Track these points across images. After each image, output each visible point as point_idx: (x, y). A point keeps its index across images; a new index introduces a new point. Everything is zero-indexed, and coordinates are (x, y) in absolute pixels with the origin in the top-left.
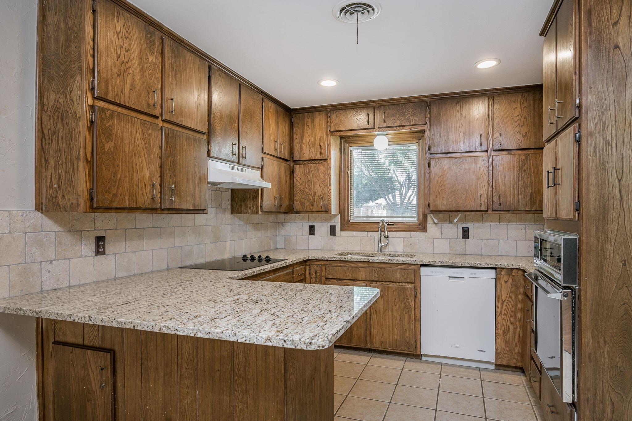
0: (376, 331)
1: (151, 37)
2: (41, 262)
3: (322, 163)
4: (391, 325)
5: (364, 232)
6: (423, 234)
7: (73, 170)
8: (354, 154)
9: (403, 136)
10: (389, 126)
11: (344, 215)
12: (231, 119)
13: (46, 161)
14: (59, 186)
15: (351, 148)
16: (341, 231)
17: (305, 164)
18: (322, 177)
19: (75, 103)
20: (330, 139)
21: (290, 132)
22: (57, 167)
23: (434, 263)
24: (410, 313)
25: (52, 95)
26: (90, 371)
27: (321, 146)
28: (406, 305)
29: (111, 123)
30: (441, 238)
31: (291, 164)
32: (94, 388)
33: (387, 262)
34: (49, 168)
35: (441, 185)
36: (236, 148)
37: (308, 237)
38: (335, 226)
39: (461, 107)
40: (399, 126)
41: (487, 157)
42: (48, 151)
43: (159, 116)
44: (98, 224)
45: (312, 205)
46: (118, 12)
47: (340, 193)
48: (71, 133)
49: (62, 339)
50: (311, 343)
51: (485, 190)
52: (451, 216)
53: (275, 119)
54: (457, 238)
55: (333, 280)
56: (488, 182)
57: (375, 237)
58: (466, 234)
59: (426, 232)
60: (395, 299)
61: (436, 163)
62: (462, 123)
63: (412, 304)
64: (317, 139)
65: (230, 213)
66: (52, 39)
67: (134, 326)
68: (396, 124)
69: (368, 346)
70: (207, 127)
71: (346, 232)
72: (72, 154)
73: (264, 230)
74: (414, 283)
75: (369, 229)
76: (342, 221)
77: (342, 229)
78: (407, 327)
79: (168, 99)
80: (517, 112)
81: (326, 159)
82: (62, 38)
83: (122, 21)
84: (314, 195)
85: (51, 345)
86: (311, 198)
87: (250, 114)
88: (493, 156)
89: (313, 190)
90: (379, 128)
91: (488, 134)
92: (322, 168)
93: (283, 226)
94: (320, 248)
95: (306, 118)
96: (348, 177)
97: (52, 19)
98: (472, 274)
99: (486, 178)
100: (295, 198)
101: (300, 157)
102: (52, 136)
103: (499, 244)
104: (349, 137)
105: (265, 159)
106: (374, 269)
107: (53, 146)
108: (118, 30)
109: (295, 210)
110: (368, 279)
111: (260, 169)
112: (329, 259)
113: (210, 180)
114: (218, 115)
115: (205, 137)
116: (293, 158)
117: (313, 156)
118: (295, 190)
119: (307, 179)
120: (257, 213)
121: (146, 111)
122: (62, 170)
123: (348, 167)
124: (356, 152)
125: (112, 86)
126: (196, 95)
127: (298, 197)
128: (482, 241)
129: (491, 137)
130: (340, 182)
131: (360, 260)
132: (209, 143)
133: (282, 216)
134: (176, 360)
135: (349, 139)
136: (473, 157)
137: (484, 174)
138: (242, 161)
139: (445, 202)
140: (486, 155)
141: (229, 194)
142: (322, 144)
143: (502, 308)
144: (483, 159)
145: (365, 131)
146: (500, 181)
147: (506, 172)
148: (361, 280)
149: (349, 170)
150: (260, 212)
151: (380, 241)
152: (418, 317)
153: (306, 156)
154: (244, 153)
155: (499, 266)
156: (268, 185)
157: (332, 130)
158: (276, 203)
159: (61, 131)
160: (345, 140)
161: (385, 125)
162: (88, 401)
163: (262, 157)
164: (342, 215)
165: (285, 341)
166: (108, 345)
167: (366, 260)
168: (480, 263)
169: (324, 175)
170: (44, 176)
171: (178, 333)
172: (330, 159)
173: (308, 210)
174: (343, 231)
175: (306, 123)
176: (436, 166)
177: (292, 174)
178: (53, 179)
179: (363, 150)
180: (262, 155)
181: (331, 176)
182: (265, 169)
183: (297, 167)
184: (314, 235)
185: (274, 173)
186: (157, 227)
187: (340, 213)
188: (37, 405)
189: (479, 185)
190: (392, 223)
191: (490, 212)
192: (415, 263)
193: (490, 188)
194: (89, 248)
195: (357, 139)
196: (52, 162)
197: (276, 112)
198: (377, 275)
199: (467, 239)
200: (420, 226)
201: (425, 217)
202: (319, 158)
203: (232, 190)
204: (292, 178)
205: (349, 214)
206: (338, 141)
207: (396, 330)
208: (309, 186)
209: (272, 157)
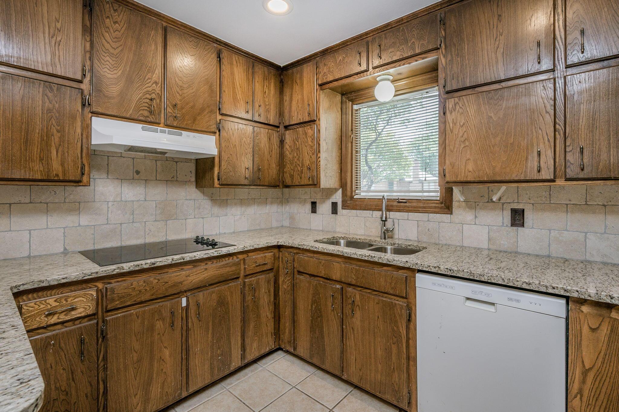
0: (353, 358)
3: (310, 125)
4: (373, 355)
5: (368, 211)
6: (445, 217)
8: (360, 113)
9: (418, 79)
11: (347, 190)
15: (355, 107)
16: (342, 209)
17: (294, 129)
18: (310, 143)
20: (319, 95)
21: (280, 93)
23: (437, 269)
24: (400, 345)
27: (309, 105)
28: (393, 329)
30: (475, 224)
31: (281, 130)
33: (366, 258)
35: (463, 139)
37: (310, 215)
38: (336, 203)
39: (500, 3)
40: (399, 60)
41: (552, 80)
45: (301, 178)
47: (341, 163)
51: (549, 141)
52: (492, 191)
53: (247, 77)
54: (503, 226)
55: (305, 275)
56: (555, 127)
58: (518, 218)
59: (451, 213)
60: (378, 317)
61: (455, 105)
62: (501, 31)
63: (404, 332)
64: (305, 97)
68: (395, 58)
69: (345, 377)
71: (348, 210)
74: (406, 298)
76: (345, 196)
77: (344, 207)
78: (395, 365)
81: (315, 121)
84: (302, 165)
86: (299, 169)
88: (565, 77)
89: (301, 159)
91: (554, 38)
92: (310, 132)
93: (288, 202)
94: (321, 229)
95: (295, 73)
96: (352, 143)
98: (510, 299)
99: (549, 119)
100: (285, 170)
101: (290, 122)
103: (585, 240)
104: (351, 92)
105: (225, 122)
109: (285, 184)
110: (344, 280)
116: (283, 123)
117: (301, 119)
118: (284, 160)
119: (296, 146)
123: (352, 130)
127: (288, 168)
128: (550, 233)
129: (561, 43)
130: (341, 149)
131: (332, 252)
133: (286, 191)
135: (351, 96)
136: (524, 86)
137: (547, 112)
139: (470, 166)
140: (552, 77)
141: (192, 167)
142: (310, 102)
143: (584, 382)
144: (544, 86)
146: (583, 123)
147: (597, 103)
148: (336, 280)
149: (352, 134)
150: (216, 186)
152: (412, 355)
153: (295, 119)
155: (575, 295)
157: (321, 83)
158: (248, 174)
160: (347, 96)
164: (344, 190)
167: (340, 253)
168: (527, 281)
169: (312, 139)
172: (319, 119)
173: (297, 183)
174: (344, 209)
175: (295, 80)
176: (455, 110)
177: (282, 142)
179: (368, 107)
180: (220, 117)
181: (320, 140)
183: (288, 133)
184: (316, 213)
185: (244, 139)
186: (41, 202)
187: (341, 187)
189: (535, 134)
190: (404, 200)
191: (560, 182)
192: (407, 265)
193: (560, 136)
198: (354, 276)
199: (519, 228)
200: (443, 205)
201: (450, 191)
202: (307, 120)
203: (197, 160)
204: (282, 147)
205: (354, 188)
206: (338, 99)
207: (379, 365)
208: (297, 154)
209: (263, 125)
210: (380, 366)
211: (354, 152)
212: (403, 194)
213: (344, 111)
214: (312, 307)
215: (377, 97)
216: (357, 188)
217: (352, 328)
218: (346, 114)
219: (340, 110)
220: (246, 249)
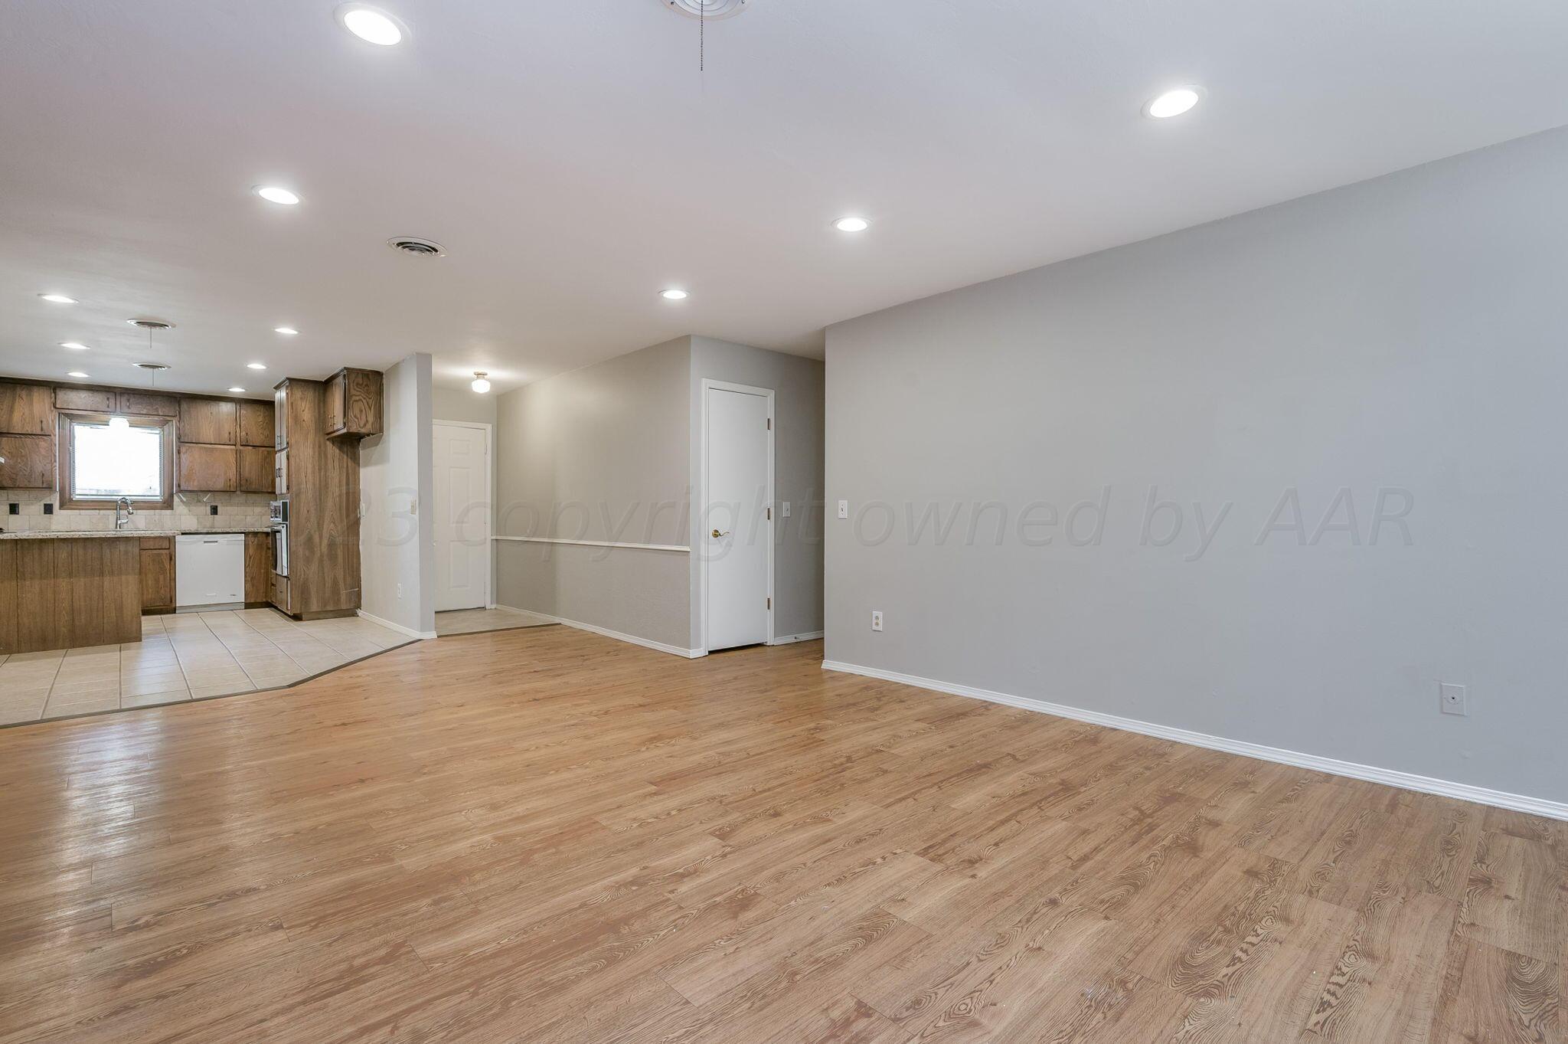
3: (42, 438)
6: (168, 512)
10: (133, 412)
11: (65, 493)
16: (60, 509)
18: (44, 454)
23: (187, 531)
27: (41, 421)
28: (160, 568)
30: (188, 515)
37: (6, 516)
38: (51, 505)
40: (145, 414)
41: (236, 450)
45: (29, 481)
47: (60, 470)
51: (234, 475)
52: (200, 496)
54: (205, 515)
58: (214, 511)
59: (172, 509)
63: (167, 566)
64: (36, 413)
68: (142, 412)
71: (67, 511)
74: (169, 549)
76: (63, 499)
77: (62, 506)
80: (261, 419)
81: (50, 435)
88: (240, 450)
89: (29, 465)
90: (116, 412)
91: (236, 432)
92: (43, 444)
95: (18, 390)
101: (8, 430)
103: (246, 520)
117: (29, 431)
119: (19, 453)
128: (230, 517)
129: (238, 434)
136: (223, 449)
139: (196, 483)
140: (234, 448)
142: (44, 419)
144: (232, 452)
151: (119, 518)
155: (248, 531)
157: (58, 406)
161: (130, 411)
164: (63, 492)
168: (228, 530)
169: (47, 451)
172: (55, 435)
174: (63, 510)
175: (18, 395)
176: (186, 453)
179: (93, 430)
183: (4, 440)
184: (18, 514)
191: (238, 493)
192: (168, 534)
193: (238, 473)
200: (166, 505)
201: (171, 496)
205: (71, 491)
208: (23, 461)
216: (74, 493)
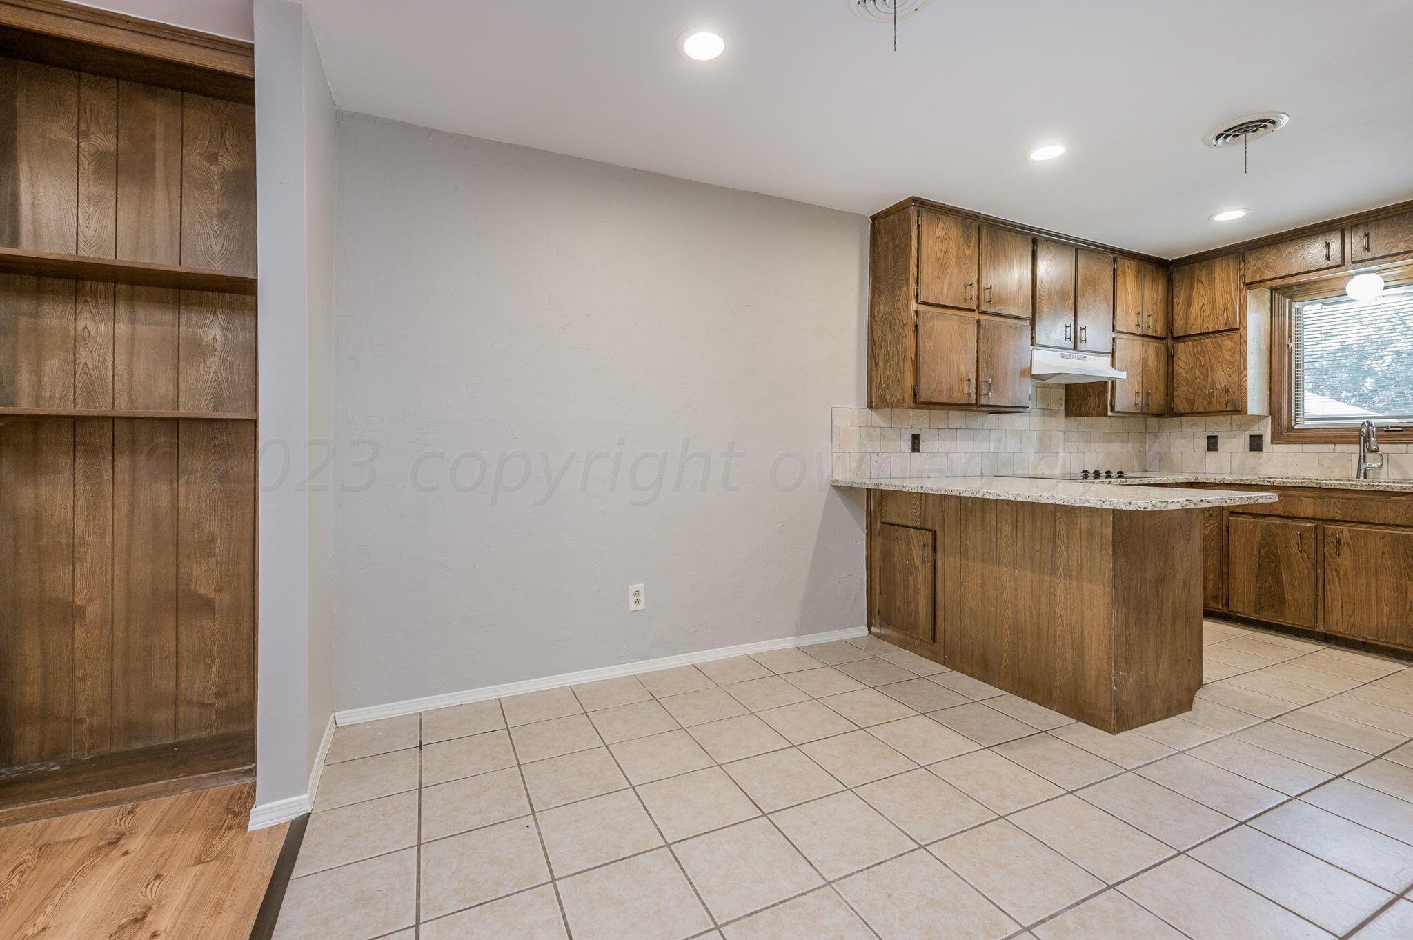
0: (1338, 604)
1: (968, 230)
2: (870, 453)
3: (1227, 335)
4: (1374, 597)
5: (1326, 445)
7: (900, 370)
8: (1304, 313)
10: (1377, 255)
11: (1280, 418)
12: (1063, 294)
13: (876, 364)
14: (887, 385)
15: (1296, 305)
17: (1196, 340)
18: (1228, 358)
19: (902, 310)
20: (1245, 296)
21: (1168, 295)
22: (885, 369)
25: (882, 307)
26: (913, 547)
27: (1225, 310)
29: (931, 323)
31: (1169, 342)
32: (916, 564)
33: (1363, 488)
34: (879, 370)
36: (1070, 332)
37: (1204, 453)
38: (1260, 437)
40: (1403, 253)
42: (878, 356)
43: (975, 308)
44: (914, 423)
45: (1209, 403)
46: (938, 218)
47: (1271, 382)
48: (898, 338)
49: (887, 520)
50: (1130, 503)
53: (1138, 283)
55: (1245, 516)
57: (1352, 453)
60: (1384, 554)
64: (1219, 299)
65: (1064, 416)
66: (882, 258)
67: (960, 493)
68: (1395, 251)
69: (1321, 628)
70: (1030, 311)
71: (1284, 445)
72: (899, 356)
73: (1121, 442)
75: (1340, 439)
76: (1276, 427)
77: (1275, 440)
79: (985, 289)
82: (891, 256)
83: (941, 225)
84: (1212, 386)
85: (879, 525)
86: (1207, 392)
87: (1093, 283)
89: (1210, 380)
90: (1353, 263)
92: (1227, 343)
93: (1157, 437)
95: (1197, 271)
96: (1290, 354)
97: (882, 241)
100: (1176, 394)
101: (1185, 331)
102: (882, 343)
104: (1291, 286)
105: (1118, 341)
106: (1332, 501)
107: (883, 351)
108: (938, 235)
109: (1175, 411)
110: (1319, 516)
111: (1110, 355)
112: (1237, 482)
113: (1034, 373)
114: (1045, 294)
115: (1028, 323)
116: (1172, 333)
117: (1210, 328)
118: (1175, 381)
119: (1198, 363)
120: (1105, 415)
121: (963, 306)
122: (890, 371)
123: (1290, 337)
124: (1310, 311)
125: (932, 289)
126: (1017, 274)
127: (1183, 391)
130: (1271, 363)
131: (1301, 485)
132: (1033, 328)
133: (1153, 422)
134: (995, 540)
135: (1291, 291)
138: (1080, 346)
141: (1063, 392)
142: (1229, 306)
145: (1320, 272)
148: (1304, 518)
149: (1291, 341)
150: (1110, 413)
151: (1363, 458)
153: (1196, 327)
154: (1083, 335)
156: (1123, 375)
157: (1248, 281)
158: (1138, 400)
159: (889, 337)
160: (1282, 292)
161: (1369, 255)
162: (911, 575)
163: (1113, 339)
164: (1277, 417)
165: (1103, 502)
166: (929, 526)
167: (1315, 485)
170: (874, 378)
171: (1000, 498)
172: (1245, 328)
173: (1201, 410)
174: (1277, 444)
175: (1196, 278)
177: (1170, 358)
178: (882, 380)
179: (1324, 305)
180: (1114, 335)
182: (1118, 354)
183: (1180, 347)
184: (1217, 451)
185: (1135, 358)
187: (1270, 414)
188: (866, 577)
190: (1400, 427)
194: (907, 445)
195: (1308, 287)
196: (881, 365)
197: (1139, 271)
198: (1339, 511)
202: (1223, 329)
204: (1170, 364)
205: (1293, 415)
206: (1266, 296)
207: (1385, 607)
208: (1202, 373)
209: (1131, 337)
210: (1386, 609)
211: (1294, 366)
212: (1396, 420)
213: (1276, 311)
214: (1259, 551)
215: (1348, 291)
216: (1298, 415)
217: (1336, 570)
218: (1280, 315)
219: (1269, 310)
220: (1169, 482)
